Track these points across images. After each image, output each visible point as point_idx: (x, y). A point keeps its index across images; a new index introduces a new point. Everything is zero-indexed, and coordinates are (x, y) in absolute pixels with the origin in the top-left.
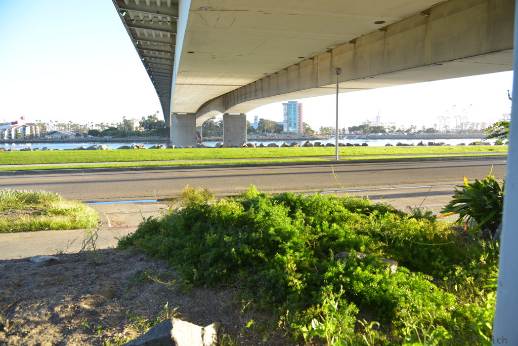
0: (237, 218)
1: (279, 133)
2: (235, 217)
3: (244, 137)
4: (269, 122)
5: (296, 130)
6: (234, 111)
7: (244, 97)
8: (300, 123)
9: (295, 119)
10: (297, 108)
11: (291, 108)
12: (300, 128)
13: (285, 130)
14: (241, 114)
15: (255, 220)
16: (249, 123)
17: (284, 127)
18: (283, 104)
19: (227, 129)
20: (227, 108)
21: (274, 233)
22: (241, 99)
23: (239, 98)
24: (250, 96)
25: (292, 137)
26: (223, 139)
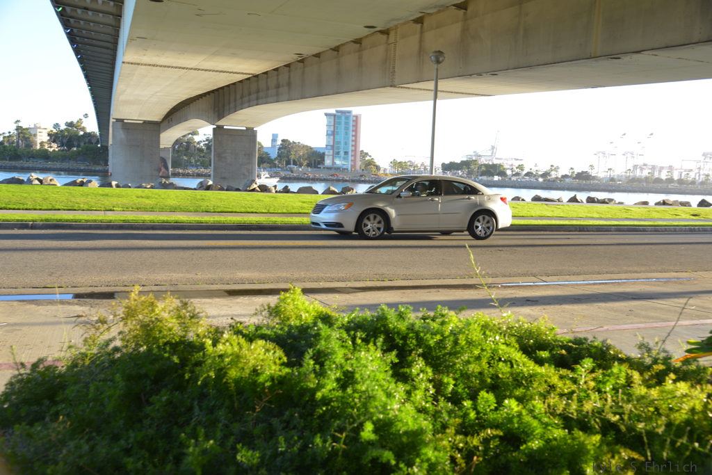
0: (270, 388)
1: (316, 167)
2: (263, 384)
3: (251, 172)
4: (299, 146)
5: (348, 165)
6: (235, 122)
7: (254, 96)
8: (355, 151)
9: (346, 143)
10: (351, 123)
11: (340, 123)
12: (354, 161)
13: (328, 162)
14: (248, 129)
15: (319, 395)
16: (262, 147)
17: (326, 157)
18: (326, 114)
19: (219, 156)
20: (220, 116)
21: (373, 437)
22: (249, 101)
23: (246, 99)
24: (267, 96)
25: (341, 177)
26: (212, 173)
